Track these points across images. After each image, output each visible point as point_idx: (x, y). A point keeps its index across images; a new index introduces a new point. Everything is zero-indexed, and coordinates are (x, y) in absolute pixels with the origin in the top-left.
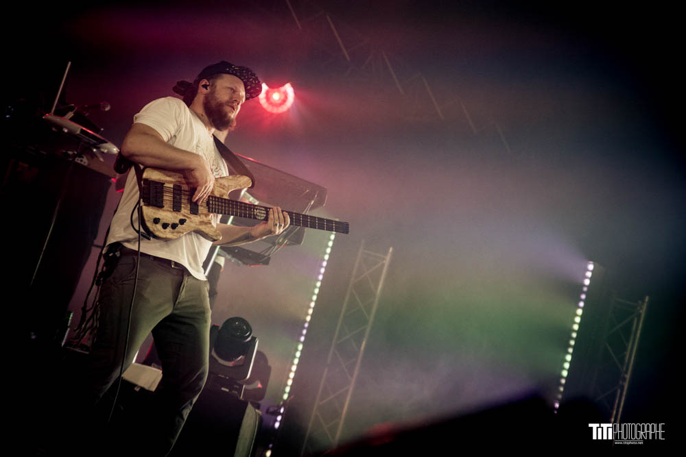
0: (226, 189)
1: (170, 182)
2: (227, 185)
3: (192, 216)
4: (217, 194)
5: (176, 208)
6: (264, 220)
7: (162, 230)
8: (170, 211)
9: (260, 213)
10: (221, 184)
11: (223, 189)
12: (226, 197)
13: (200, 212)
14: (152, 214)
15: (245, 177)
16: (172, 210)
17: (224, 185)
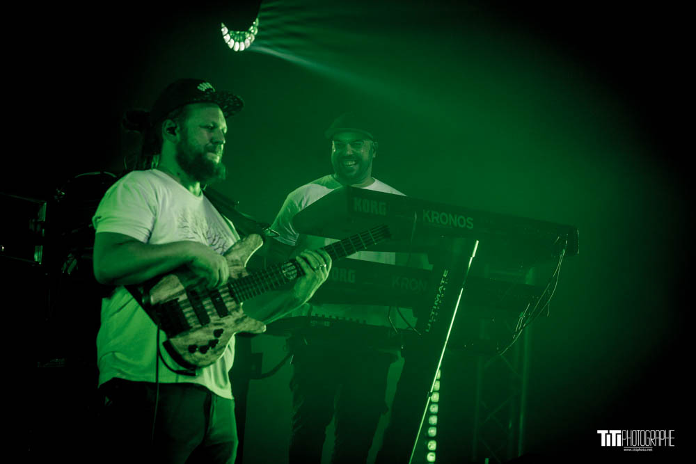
0: (240, 263)
1: (181, 293)
2: (239, 259)
3: (224, 320)
4: (235, 276)
5: (203, 320)
6: (297, 277)
7: (204, 356)
8: (199, 328)
9: (289, 271)
10: (232, 261)
11: (237, 265)
12: (245, 274)
13: (229, 309)
14: (184, 343)
15: (251, 236)
16: (200, 326)
17: (237, 260)
